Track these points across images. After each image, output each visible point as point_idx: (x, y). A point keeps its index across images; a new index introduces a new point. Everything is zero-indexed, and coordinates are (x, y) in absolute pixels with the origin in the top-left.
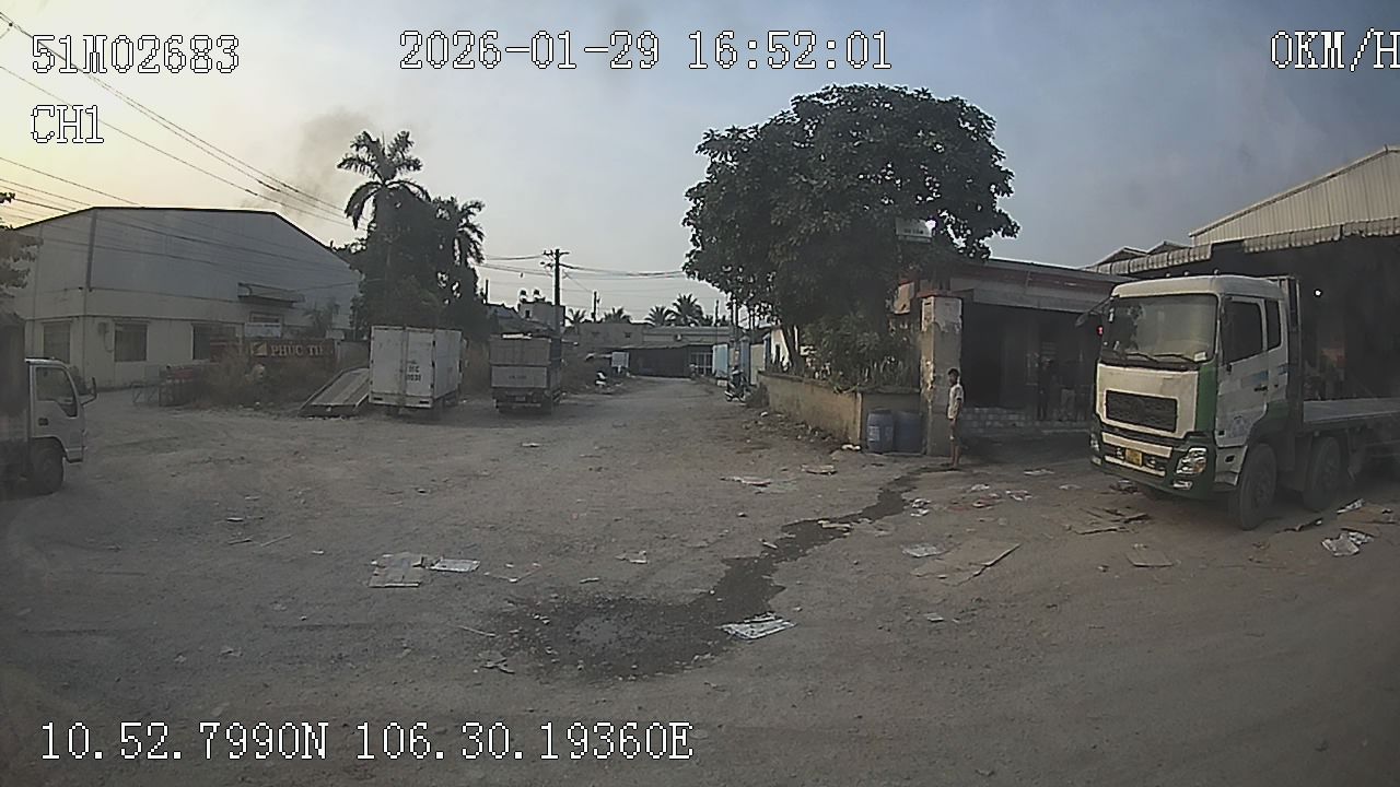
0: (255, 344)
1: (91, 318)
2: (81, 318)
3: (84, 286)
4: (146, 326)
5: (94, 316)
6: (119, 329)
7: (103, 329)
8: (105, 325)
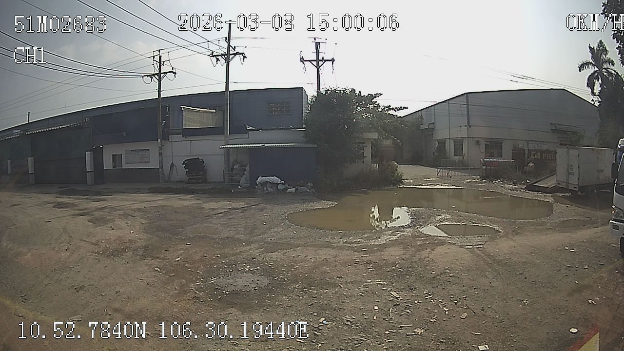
0: (534, 152)
1: (472, 139)
2: (467, 139)
3: (466, 125)
4: (502, 143)
5: (473, 138)
6: (486, 143)
7: (478, 143)
8: (478, 141)
